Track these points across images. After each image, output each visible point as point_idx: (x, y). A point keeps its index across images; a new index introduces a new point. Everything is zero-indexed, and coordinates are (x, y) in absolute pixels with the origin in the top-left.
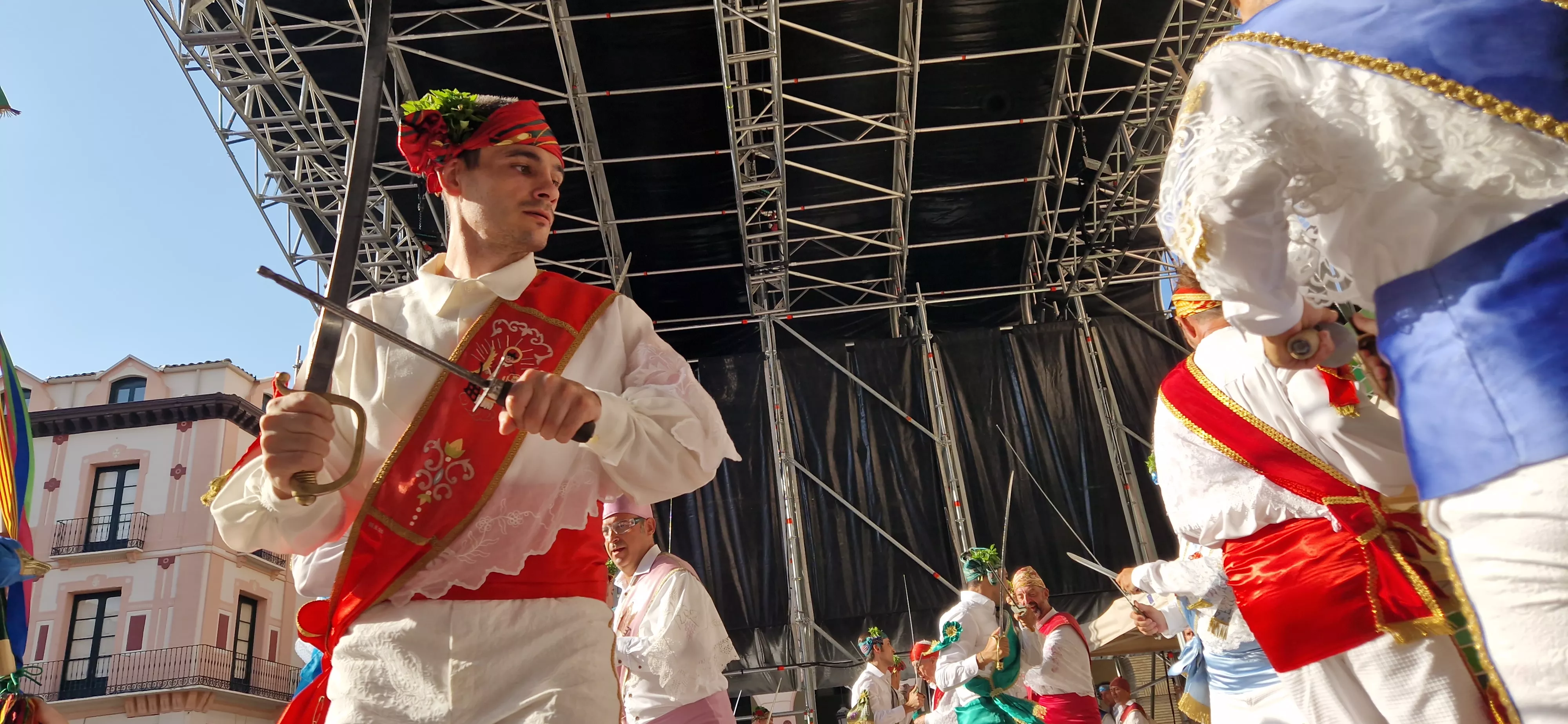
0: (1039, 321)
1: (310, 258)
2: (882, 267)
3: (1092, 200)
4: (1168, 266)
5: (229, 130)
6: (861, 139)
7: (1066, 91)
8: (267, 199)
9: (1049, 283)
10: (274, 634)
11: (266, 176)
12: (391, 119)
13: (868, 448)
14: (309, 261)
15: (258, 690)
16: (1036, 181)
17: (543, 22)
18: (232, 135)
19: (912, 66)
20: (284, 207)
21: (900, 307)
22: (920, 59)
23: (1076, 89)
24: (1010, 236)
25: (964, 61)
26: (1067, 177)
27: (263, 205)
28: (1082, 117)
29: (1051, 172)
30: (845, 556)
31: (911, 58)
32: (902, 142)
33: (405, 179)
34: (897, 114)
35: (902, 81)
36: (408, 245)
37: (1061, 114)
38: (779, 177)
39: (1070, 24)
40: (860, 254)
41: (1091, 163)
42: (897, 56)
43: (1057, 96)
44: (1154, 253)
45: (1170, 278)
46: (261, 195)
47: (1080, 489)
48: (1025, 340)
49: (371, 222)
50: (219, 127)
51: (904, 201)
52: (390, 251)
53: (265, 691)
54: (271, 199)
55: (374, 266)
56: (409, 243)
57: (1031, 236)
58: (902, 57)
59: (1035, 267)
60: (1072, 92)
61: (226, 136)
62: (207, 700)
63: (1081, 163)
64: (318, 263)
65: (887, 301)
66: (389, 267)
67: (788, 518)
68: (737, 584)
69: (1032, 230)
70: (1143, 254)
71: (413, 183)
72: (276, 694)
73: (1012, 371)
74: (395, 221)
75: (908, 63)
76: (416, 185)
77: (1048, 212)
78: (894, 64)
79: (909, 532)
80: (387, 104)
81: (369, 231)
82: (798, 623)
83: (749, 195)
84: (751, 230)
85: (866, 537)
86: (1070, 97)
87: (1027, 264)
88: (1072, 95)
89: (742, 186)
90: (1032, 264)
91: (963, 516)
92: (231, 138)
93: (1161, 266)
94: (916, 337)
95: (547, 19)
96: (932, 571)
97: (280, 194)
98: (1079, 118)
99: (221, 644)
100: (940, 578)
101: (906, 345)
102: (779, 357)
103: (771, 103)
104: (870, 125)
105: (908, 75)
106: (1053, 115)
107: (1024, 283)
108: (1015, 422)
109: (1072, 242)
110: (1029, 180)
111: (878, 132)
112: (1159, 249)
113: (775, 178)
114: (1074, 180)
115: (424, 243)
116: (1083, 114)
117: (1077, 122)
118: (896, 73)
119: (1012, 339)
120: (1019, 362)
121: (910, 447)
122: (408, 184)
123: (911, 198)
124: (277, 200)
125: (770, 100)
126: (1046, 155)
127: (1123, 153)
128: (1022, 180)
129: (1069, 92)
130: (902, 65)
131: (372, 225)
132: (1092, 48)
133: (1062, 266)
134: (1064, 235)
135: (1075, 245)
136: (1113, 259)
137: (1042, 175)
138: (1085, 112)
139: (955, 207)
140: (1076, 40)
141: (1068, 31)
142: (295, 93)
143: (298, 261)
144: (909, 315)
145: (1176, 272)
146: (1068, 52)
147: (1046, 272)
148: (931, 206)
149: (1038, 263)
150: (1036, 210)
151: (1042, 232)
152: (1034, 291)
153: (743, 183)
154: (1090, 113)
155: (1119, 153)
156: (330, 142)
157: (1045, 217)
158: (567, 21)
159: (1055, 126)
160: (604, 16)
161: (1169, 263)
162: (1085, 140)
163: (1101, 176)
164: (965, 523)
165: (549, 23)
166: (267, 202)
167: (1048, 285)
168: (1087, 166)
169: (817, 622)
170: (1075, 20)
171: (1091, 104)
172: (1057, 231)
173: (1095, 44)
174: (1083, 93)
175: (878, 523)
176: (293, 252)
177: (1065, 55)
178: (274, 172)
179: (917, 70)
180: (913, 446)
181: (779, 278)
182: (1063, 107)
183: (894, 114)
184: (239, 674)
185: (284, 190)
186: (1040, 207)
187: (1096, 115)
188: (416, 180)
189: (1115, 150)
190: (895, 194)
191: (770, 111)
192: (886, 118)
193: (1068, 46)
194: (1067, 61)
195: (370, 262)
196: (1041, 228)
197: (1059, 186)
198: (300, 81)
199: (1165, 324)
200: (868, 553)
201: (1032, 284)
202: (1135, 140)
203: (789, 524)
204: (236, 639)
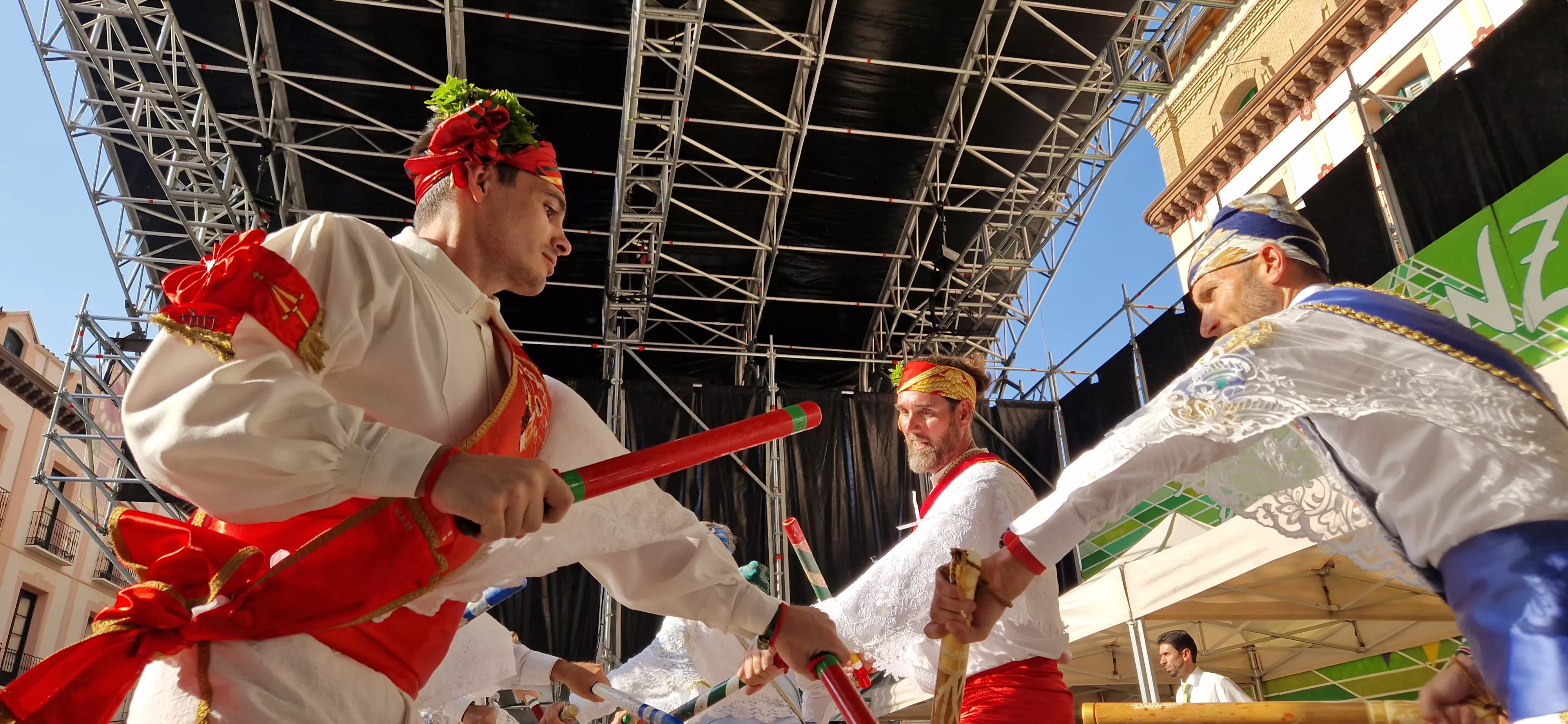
0: (874, 388)
1: (116, 200)
2: (736, 313)
3: (945, 287)
4: (995, 356)
5: (49, 45)
6: (739, 188)
7: (934, 179)
8: (79, 128)
9: (889, 354)
11: (82, 102)
12: (245, 71)
13: (701, 491)
14: (113, 202)
16: (892, 258)
17: (435, 7)
18: (52, 51)
19: (800, 129)
20: (96, 139)
21: (748, 356)
22: (809, 124)
23: (944, 179)
24: (861, 304)
25: (849, 134)
26: (923, 260)
27: (73, 133)
28: (945, 208)
29: (908, 252)
31: (800, 121)
32: (776, 197)
33: (249, 137)
34: (777, 170)
35: (786, 140)
36: (244, 209)
37: (926, 200)
38: (660, 213)
39: (948, 120)
40: (718, 298)
41: (949, 253)
42: (786, 115)
43: (925, 183)
44: (985, 341)
45: (995, 369)
46: (72, 123)
48: (863, 407)
49: (209, 177)
50: (39, 40)
51: (769, 255)
52: (224, 212)
54: (84, 128)
55: (200, 226)
56: (246, 207)
57: (880, 308)
58: (791, 118)
59: (879, 336)
60: (940, 182)
61: (45, 52)
63: (939, 250)
64: (124, 206)
65: (736, 346)
66: (216, 230)
68: (547, 614)
69: (881, 302)
70: (975, 341)
71: (257, 142)
73: (847, 435)
74: (236, 181)
75: (798, 125)
76: (259, 145)
77: (899, 288)
78: (782, 123)
80: (245, 55)
81: (203, 189)
82: (603, 660)
83: (625, 225)
84: (621, 259)
86: (936, 187)
87: (871, 332)
88: (938, 184)
89: (623, 216)
90: (875, 334)
91: (782, 570)
92: (50, 55)
93: (989, 355)
94: (760, 388)
95: (441, 5)
97: (94, 125)
98: (942, 207)
101: (752, 395)
102: (623, 387)
103: (666, 141)
104: (750, 176)
105: (793, 135)
106: (918, 200)
107: (865, 350)
108: (843, 484)
109: (920, 322)
110: (888, 255)
111: (756, 184)
112: (990, 338)
113: (656, 213)
114: (929, 264)
115: (262, 210)
116: (946, 205)
117: (940, 211)
118: (782, 132)
119: (852, 404)
120: (855, 426)
121: (741, 496)
122: (251, 141)
123: (777, 252)
124: (88, 131)
125: (666, 138)
126: (906, 234)
127: (981, 250)
128: (881, 255)
129: (936, 182)
130: (789, 125)
131: (210, 182)
132: (965, 147)
133: (906, 342)
134: (911, 313)
135: (922, 325)
136: (953, 344)
137: (898, 253)
138: (948, 203)
139: (814, 267)
140: (950, 136)
141: (945, 126)
142: (154, 30)
143: (101, 201)
144: (756, 364)
145: (1002, 363)
146: (942, 145)
147: (888, 344)
148: (793, 263)
149: (882, 333)
150: (888, 284)
151: (891, 306)
152: (874, 361)
153: (624, 212)
154: (953, 205)
155: (977, 250)
156: (182, 88)
157: (896, 291)
158: (461, 10)
159: (918, 210)
160: (503, 15)
161: (997, 353)
162: (945, 229)
163: (958, 267)
164: (783, 576)
165: (443, 9)
166: (78, 131)
167: (888, 356)
168: (944, 254)
170: (952, 117)
171: (955, 196)
172: (905, 308)
173: (968, 144)
174: (950, 185)
176: (97, 189)
177: (938, 147)
178: (92, 100)
179: (805, 133)
180: (744, 494)
181: (638, 310)
182: (928, 193)
183: (773, 170)
185: (100, 122)
186: (892, 282)
187: (957, 208)
188: (260, 139)
189: (974, 246)
190: (762, 246)
191: (663, 148)
192: (766, 172)
193: (942, 140)
194: (939, 152)
195: (196, 220)
196: (890, 301)
197: (914, 267)
198: (163, 18)
199: (989, 411)
201: (873, 352)
202: (995, 242)
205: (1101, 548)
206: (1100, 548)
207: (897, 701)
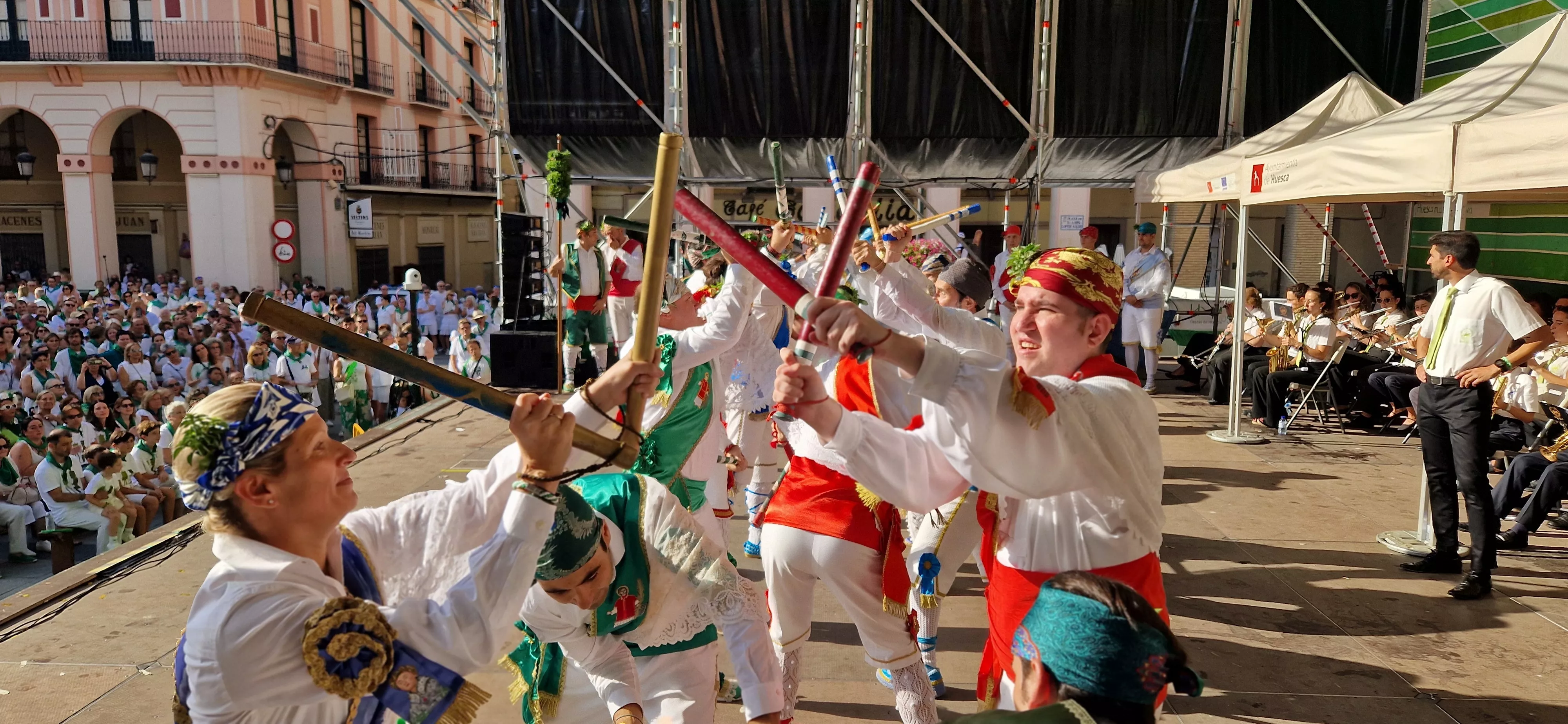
10: (314, 13)
15: (305, 71)
30: (913, 73)
47: (1186, 20)
53: (313, 73)
62: (258, 77)
67: (858, 21)
68: (796, 89)
72: (324, 75)
79: (987, 50)
85: (939, 52)
91: (1050, 40)
96: (1002, 98)
99: (261, 21)
100: (1010, 107)
164: (1049, 48)
169: (874, 138)
175: (956, 37)
184: (285, 52)
200: (937, 73)
203: (858, 30)
204: (276, 16)
205: (1461, 8)
206: (1458, 8)
207: (1162, 193)
